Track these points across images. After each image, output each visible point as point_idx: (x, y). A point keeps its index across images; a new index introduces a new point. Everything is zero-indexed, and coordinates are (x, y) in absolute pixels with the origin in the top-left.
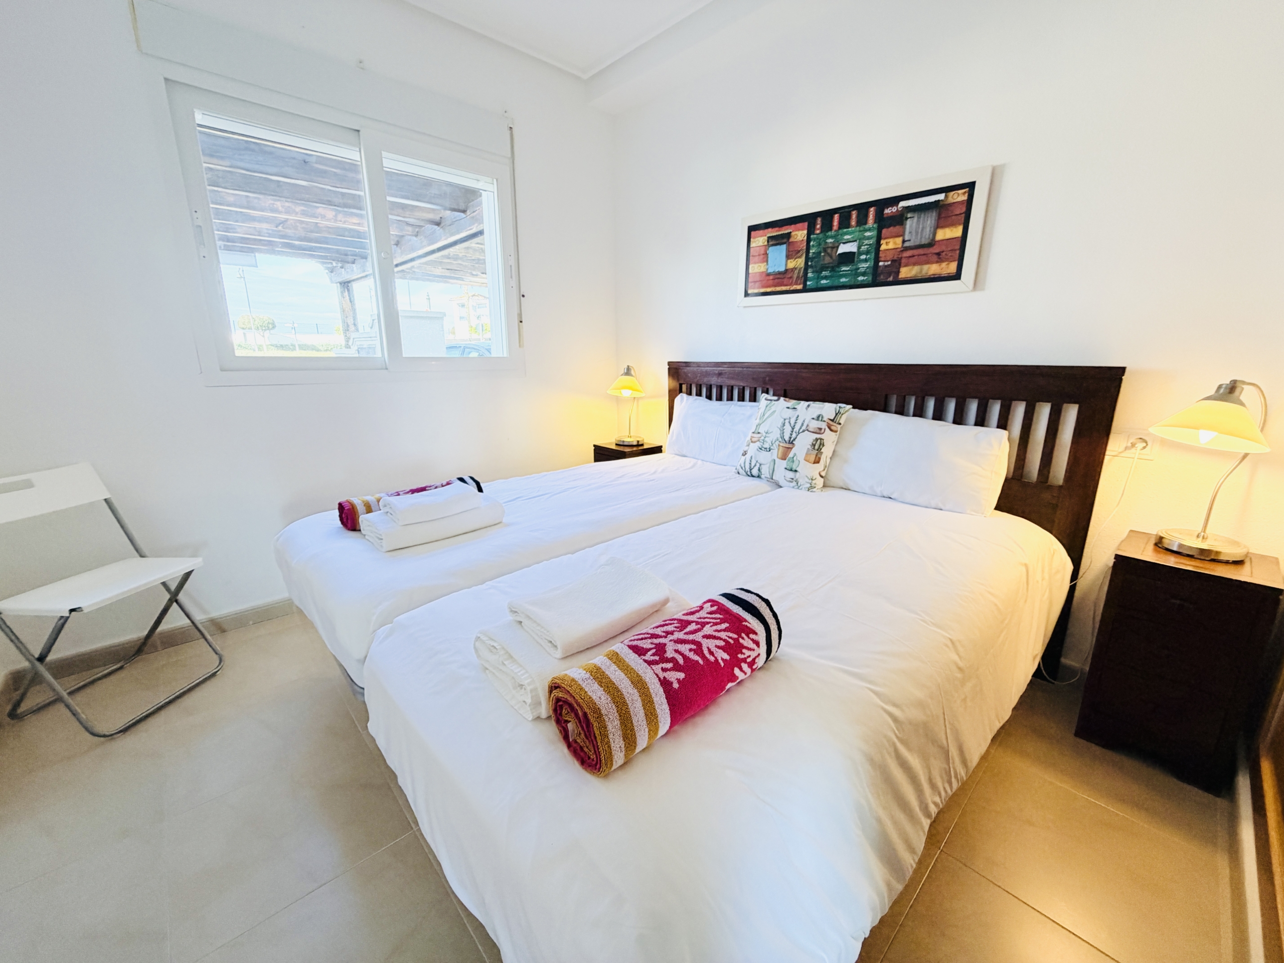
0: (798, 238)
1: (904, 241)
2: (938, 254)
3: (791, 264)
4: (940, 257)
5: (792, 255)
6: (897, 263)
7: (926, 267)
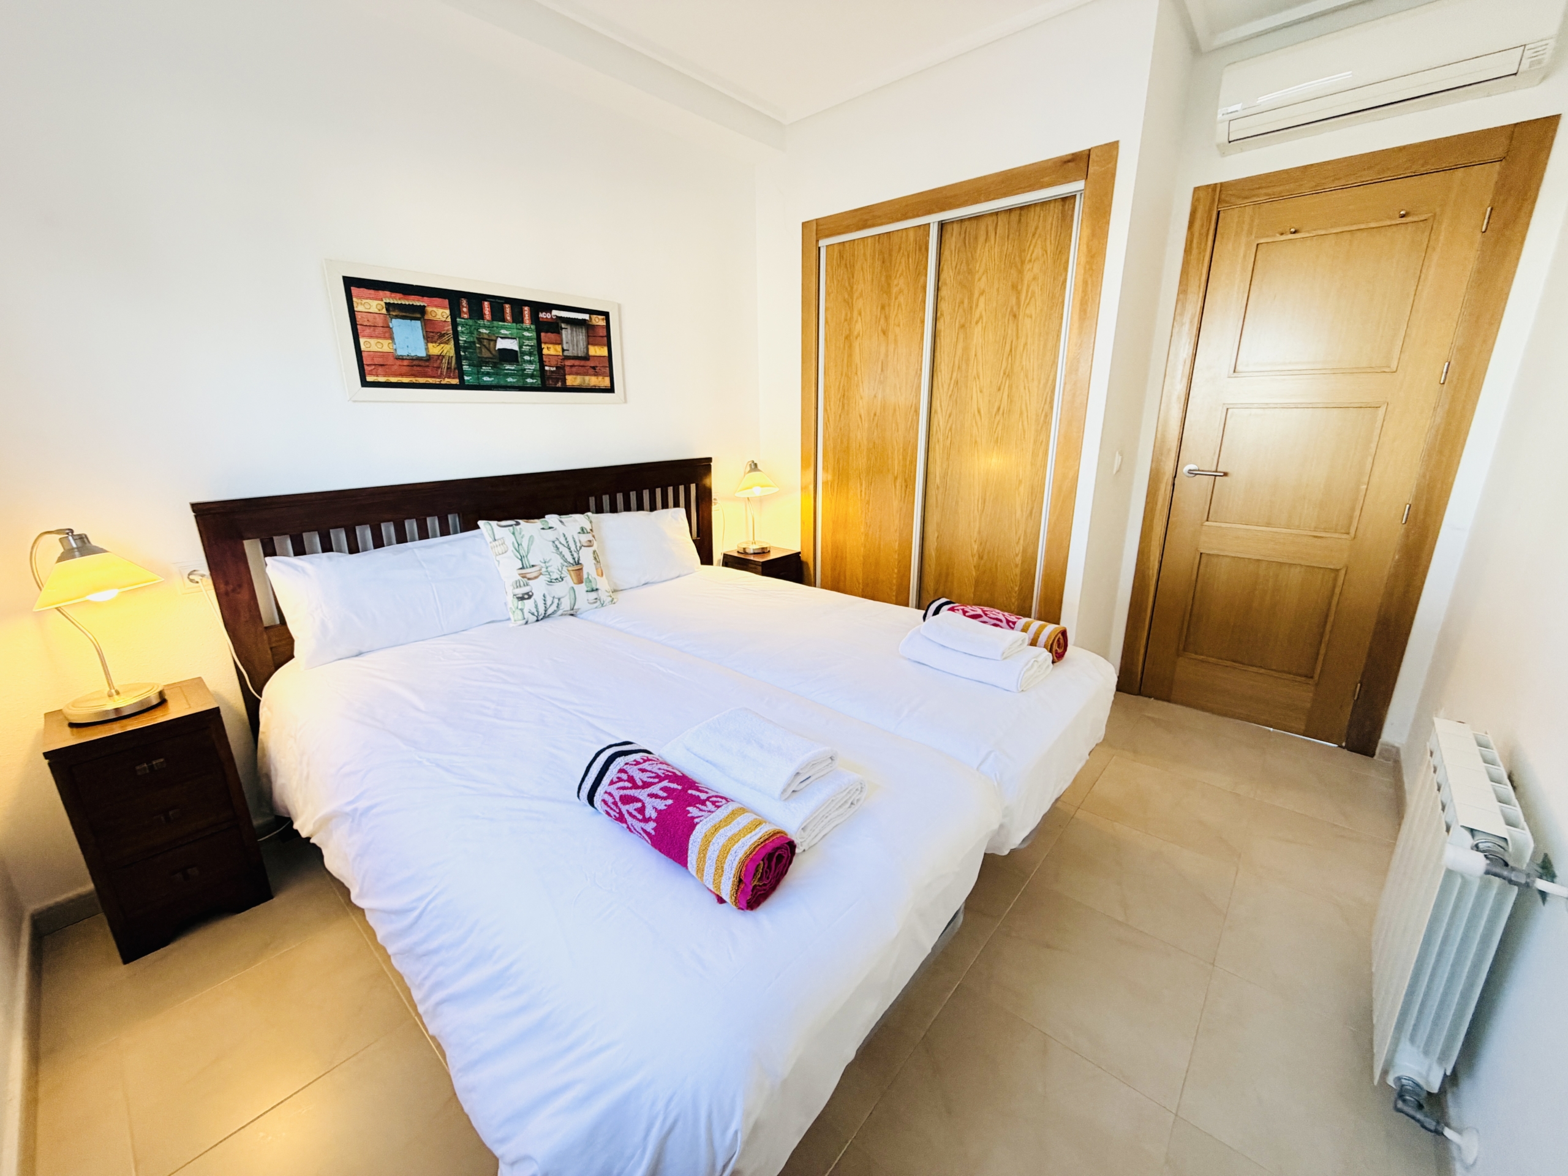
0: (437, 317)
1: (563, 350)
2: (594, 368)
3: (435, 349)
4: (595, 371)
5: (433, 337)
6: (561, 372)
7: (587, 378)
